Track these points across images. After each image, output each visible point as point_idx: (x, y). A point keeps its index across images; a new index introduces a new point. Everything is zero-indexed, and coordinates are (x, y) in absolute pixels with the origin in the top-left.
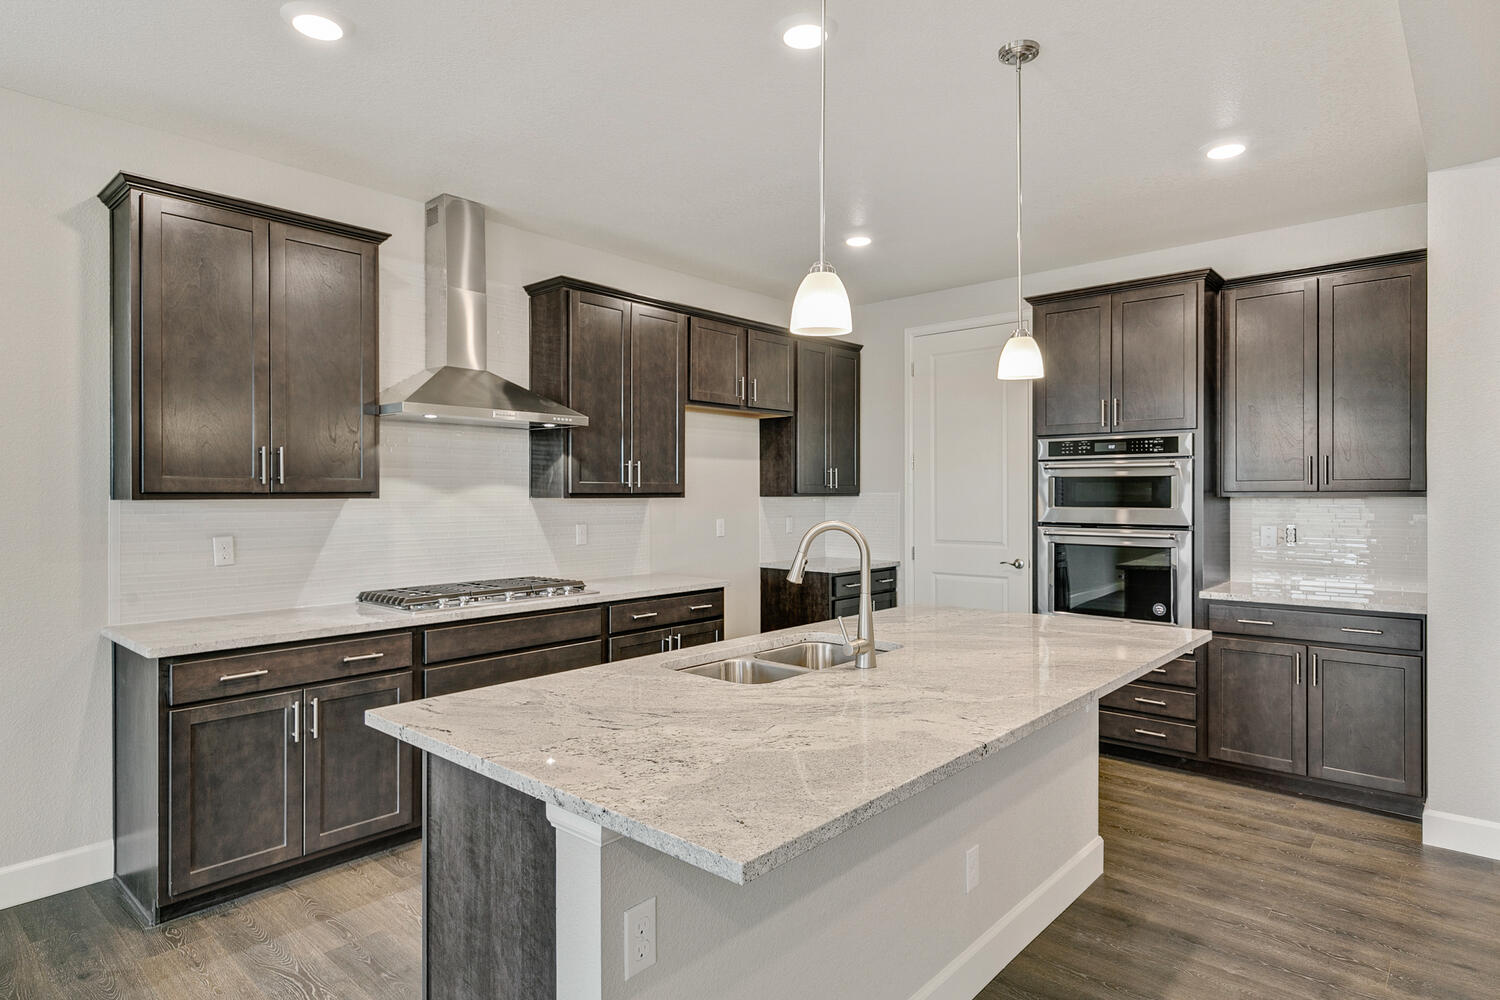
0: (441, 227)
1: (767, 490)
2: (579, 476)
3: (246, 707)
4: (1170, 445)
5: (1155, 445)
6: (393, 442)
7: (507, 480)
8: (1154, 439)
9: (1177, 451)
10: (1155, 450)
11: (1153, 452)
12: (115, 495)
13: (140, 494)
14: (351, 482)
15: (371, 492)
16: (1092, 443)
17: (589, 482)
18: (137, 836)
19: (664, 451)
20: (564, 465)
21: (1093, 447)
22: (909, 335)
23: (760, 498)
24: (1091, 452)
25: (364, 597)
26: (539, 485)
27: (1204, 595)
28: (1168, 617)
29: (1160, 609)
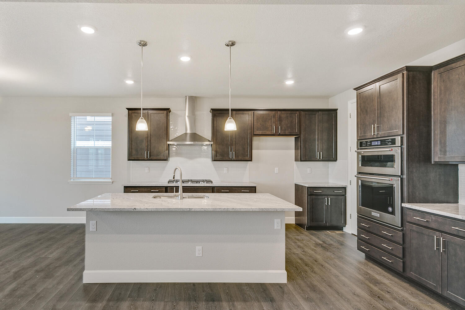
1: (298, 160)
2: (216, 156)
4: (393, 142)
5: (389, 142)
7: (206, 157)
8: (388, 139)
9: (395, 144)
10: (389, 144)
11: (388, 145)
14: (162, 158)
16: (371, 142)
19: (244, 149)
21: (371, 143)
23: (295, 162)
24: (371, 145)
27: (403, 205)
28: (393, 213)
29: (390, 209)
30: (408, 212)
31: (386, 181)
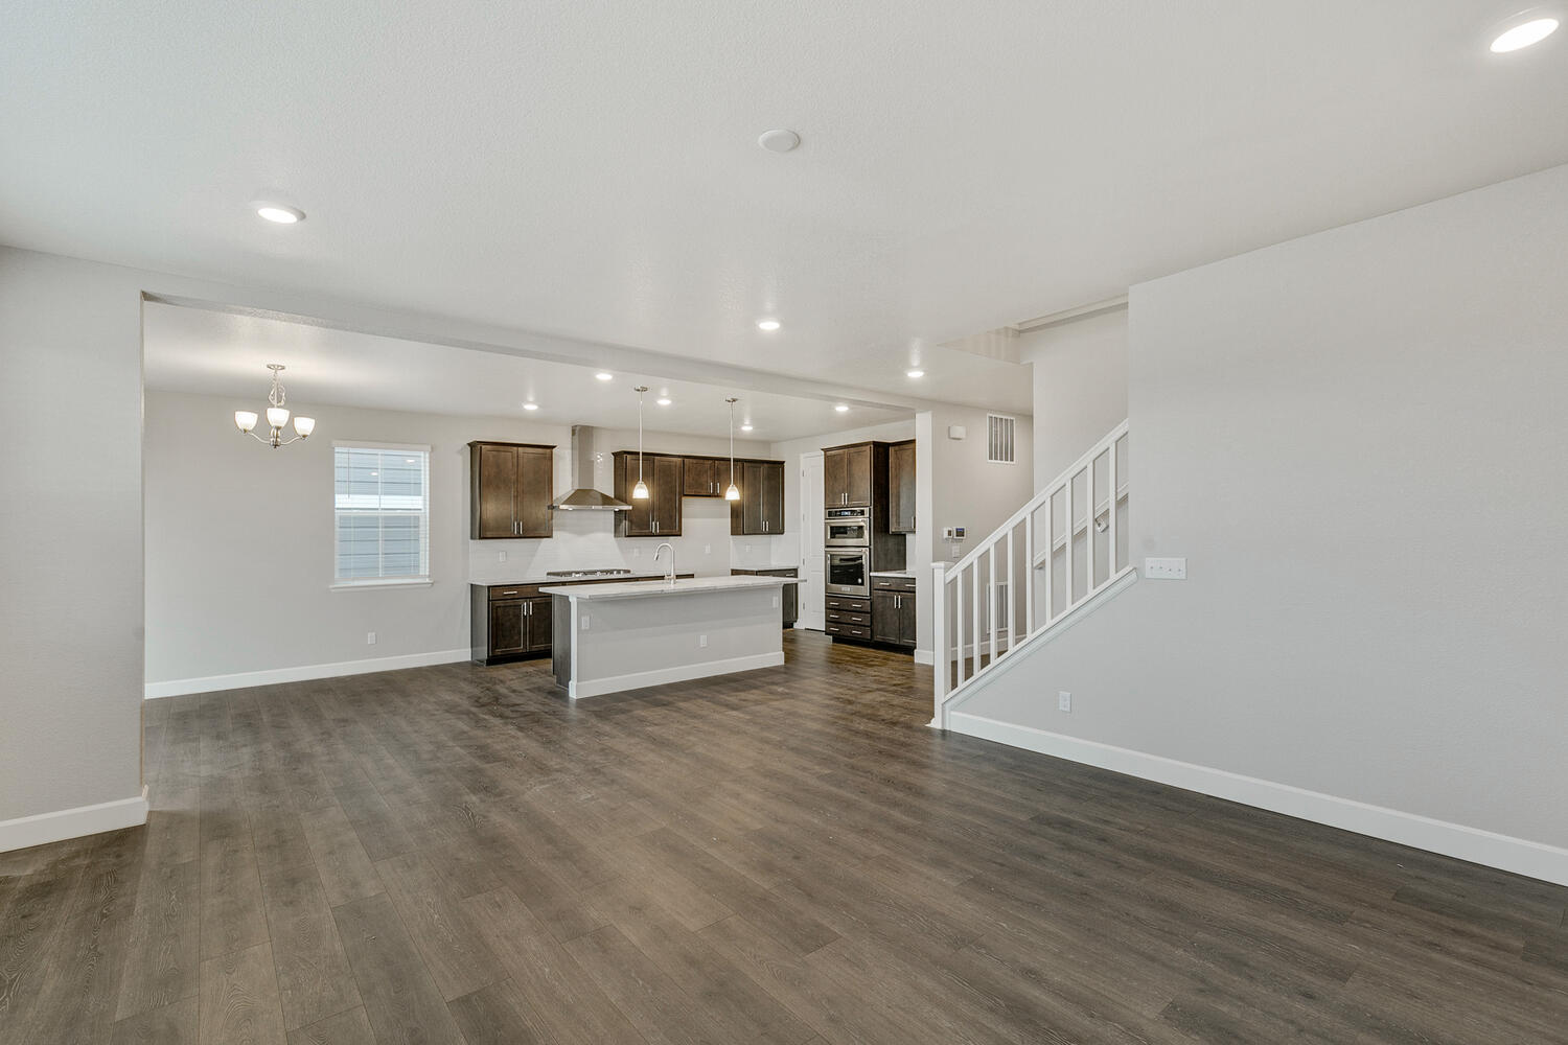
0: (576, 436)
1: (734, 532)
2: (631, 528)
3: (510, 603)
4: (862, 513)
5: (858, 512)
6: (557, 518)
7: (605, 531)
8: (857, 510)
9: (865, 515)
10: (859, 515)
11: (857, 516)
12: (472, 538)
13: (480, 538)
14: (543, 533)
15: (550, 537)
16: (841, 512)
17: (635, 531)
18: (479, 649)
19: (671, 517)
20: (625, 524)
22: (802, 456)
23: (731, 537)
25: (548, 574)
26: (617, 532)
27: (872, 574)
28: (862, 584)
29: (860, 581)
30: (876, 580)
31: (853, 552)
